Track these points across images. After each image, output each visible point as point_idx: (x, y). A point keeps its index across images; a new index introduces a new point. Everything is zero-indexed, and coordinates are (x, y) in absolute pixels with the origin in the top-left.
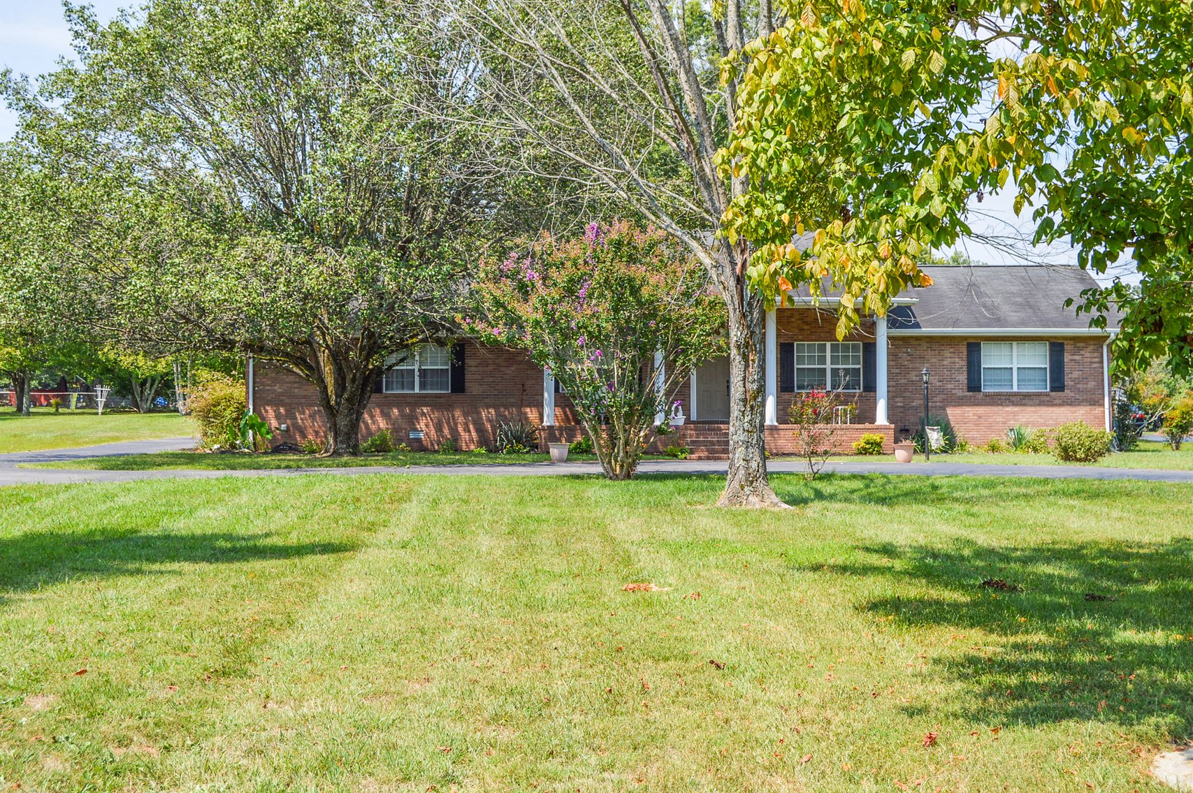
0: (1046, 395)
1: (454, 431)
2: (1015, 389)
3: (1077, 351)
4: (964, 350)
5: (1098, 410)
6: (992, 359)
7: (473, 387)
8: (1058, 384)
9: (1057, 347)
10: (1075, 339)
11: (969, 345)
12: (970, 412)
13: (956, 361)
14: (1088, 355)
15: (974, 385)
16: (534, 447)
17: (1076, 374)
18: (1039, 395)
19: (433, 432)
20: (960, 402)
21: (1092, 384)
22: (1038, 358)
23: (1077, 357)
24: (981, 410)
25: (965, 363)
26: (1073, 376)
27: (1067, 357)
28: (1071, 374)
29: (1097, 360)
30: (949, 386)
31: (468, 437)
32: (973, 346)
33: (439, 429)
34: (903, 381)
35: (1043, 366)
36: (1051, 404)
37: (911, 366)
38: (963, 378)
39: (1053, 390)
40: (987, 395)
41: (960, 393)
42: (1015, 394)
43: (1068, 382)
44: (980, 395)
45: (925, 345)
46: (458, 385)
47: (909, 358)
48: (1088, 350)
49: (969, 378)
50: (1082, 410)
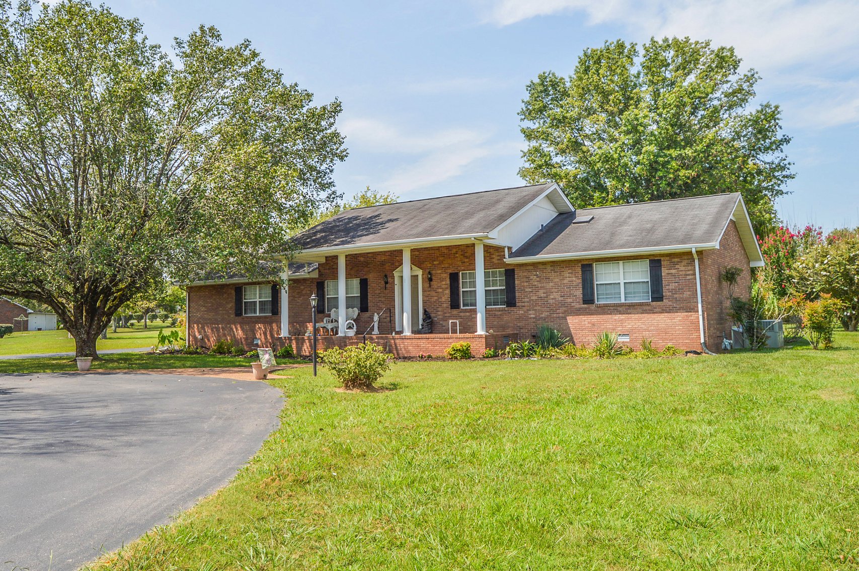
0: (647, 304)
2: (623, 301)
3: (673, 265)
4: (579, 270)
5: (692, 316)
6: (604, 276)
8: (657, 294)
9: (655, 263)
10: (671, 255)
11: (583, 266)
12: (586, 320)
13: (574, 279)
14: (683, 268)
15: (588, 299)
17: (673, 286)
18: (641, 304)
20: (578, 312)
21: (687, 294)
22: (640, 274)
23: (673, 271)
24: (595, 318)
25: (580, 281)
26: (670, 287)
27: (664, 272)
28: (669, 286)
29: (690, 272)
30: (569, 300)
32: (586, 267)
33: (266, 337)
34: (534, 298)
35: (646, 280)
36: (652, 311)
37: (540, 285)
38: (579, 293)
39: (654, 299)
40: (599, 307)
41: (578, 306)
42: (621, 305)
43: (666, 293)
44: (593, 307)
45: (549, 268)
46: (275, 310)
47: (538, 279)
48: (683, 264)
49: (584, 294)
50: (679, 317)
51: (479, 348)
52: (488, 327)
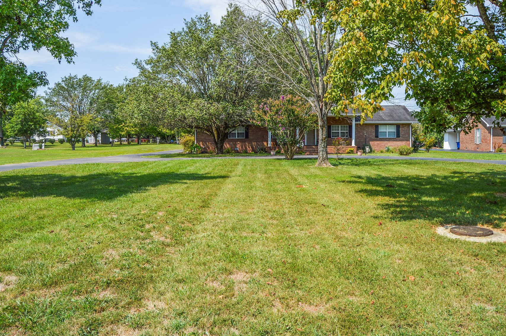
0: (395, 138)
1: (246, 148)
3: (403, 127)
4: (374, 127)
5: (408, 142)
6: (382, 129)
7: (251, 137)
8: (398, 136)
9: (398, 126)
10: (403, 124)
12: (376, 143)
13: (373, 130)
15: (377, 136)
16: (266, 152)
17: (403, 133)
18: (393, 138)
19: (240, 148)
20: (373, 140)
21: (407, 136)
22: (393, 129)
23: (403, 129)
24: (378, 142)
27: (401, 129)
28: (402, 133)
29: (408, 130)
30: (371, 136)
31: (249, 149)
32: (377, 126)
33: (242, 147)
34: (359, 135)
35: (395, 131)
36: (396, 141)
37: (361, 131)
38: (374, 134)
40: (380, 138)
41: (373, 138)
42: (387, 138)
43: (401, 135)
44: (378, 139)
46: (247, 137)
47: (360, 129)
48: (406, 127)
49: (375, 134)
50: (404, 143)
51: (355, 150)
52: (355, 144)
